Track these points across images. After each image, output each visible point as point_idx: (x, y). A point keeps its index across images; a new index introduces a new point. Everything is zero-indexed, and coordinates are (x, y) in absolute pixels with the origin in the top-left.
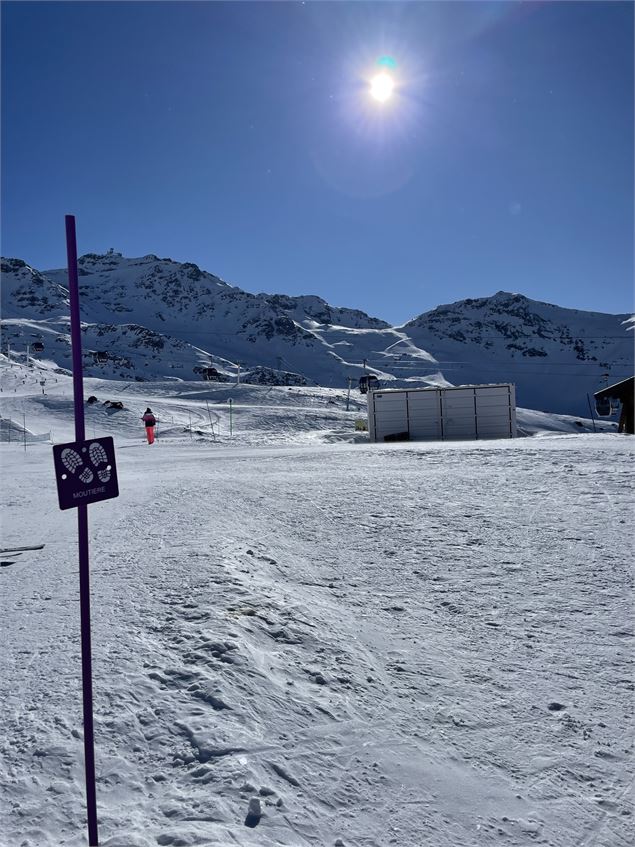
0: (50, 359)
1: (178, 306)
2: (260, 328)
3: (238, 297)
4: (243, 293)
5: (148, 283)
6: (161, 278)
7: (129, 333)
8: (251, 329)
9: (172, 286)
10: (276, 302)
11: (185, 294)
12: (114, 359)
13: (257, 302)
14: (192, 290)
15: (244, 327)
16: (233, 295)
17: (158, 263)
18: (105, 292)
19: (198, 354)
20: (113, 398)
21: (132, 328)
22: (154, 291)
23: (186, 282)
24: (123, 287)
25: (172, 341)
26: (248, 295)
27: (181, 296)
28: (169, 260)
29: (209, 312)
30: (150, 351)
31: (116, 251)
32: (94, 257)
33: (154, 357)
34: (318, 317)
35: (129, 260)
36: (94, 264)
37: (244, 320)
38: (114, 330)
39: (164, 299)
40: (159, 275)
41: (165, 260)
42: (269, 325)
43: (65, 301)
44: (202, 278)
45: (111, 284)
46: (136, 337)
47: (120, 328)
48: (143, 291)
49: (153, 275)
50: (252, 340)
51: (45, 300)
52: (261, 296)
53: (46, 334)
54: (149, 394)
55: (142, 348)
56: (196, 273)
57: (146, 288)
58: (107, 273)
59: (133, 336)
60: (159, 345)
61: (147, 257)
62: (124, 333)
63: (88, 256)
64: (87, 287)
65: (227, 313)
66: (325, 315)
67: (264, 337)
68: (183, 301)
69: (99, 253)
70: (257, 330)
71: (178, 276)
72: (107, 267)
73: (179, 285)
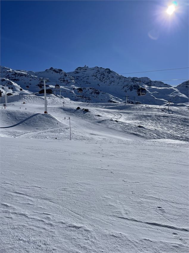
0: (68, 98)
1: (104, 81)
2: (129, 88)
3: (122, 78)
4: (123, 77)
5: (95, 75)
6: (99, 73)
7: (90, 90)
8: (126, 88)
9: (102, 76)
10: (134, 79)
11: (106, 78)
12: (85, 98)
13: (127, 79)
14: (108, 77)
15: (123, 87)
16: (120, 78)
17: (98, 69)
18: (83, 78)
19: (109, 96)
20: (85, 108)
21: (91, 88)
22: (97, 77)
23: (106, 74)
24: (88, 76)
25: (102, 92)
26: (125, 78)
27: (105, 78)
28: (102, 68)
29: (113, 83)
30: (95, 95)
31: (87, 66)
32: (80, 68)
33: (97, 97)
34: (147, 84)
35: (90, 68)
36: (81, 70)
37: (123, 85)
38: (86, 89)
39: (100, 80)
40: (99, 72)
41: (100, 68)
42: (131, 87)
43: (72, 81)
44: (111, 73)
45: (85, 76)
46: (92, 91)
47: (87, 88)
48: (94, 77)
49: (97, 73)
50: (126, 91)
51: (67, 81)
52: (129, 78)
53: (67, 90)
54: (97, 107)
55: (93, 94)
56: (109, 71)
57: (95, 76)
58: (84, 73)
59: (91, 91)
60: (98, 93)
61: (95, 67)
62: (88, 90)
63: (79, 68)
64: (78, 77)
65: (118, 83)
66: (149, 83)
67: (129, 90)
68: (105, 80)
69: (82, 67)
70: (127, 88)
71: (104, 73)
72: (84, 71)
73: (104, 75)
